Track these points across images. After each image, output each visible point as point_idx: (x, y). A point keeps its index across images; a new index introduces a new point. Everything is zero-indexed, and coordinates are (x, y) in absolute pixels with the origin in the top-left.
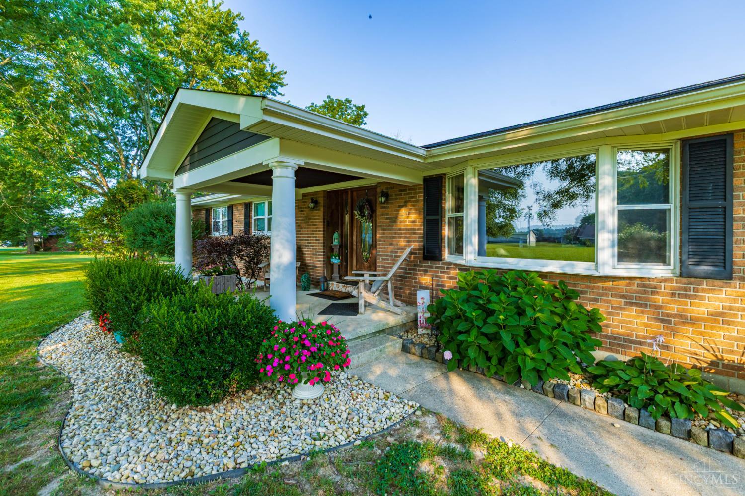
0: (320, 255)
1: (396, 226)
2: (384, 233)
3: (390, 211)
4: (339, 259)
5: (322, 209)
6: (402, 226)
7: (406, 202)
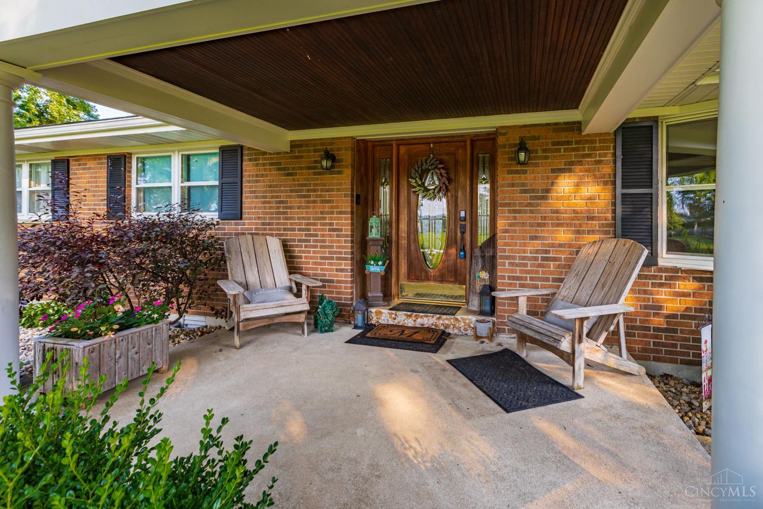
0: (346, 259)
1: (548, 205)
2: (515, 218)
3: (534, 177)
4: (384, 265)
5: (348, 172)
6: (560, 205)
7: (572, 163)
